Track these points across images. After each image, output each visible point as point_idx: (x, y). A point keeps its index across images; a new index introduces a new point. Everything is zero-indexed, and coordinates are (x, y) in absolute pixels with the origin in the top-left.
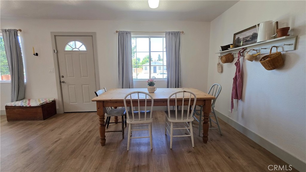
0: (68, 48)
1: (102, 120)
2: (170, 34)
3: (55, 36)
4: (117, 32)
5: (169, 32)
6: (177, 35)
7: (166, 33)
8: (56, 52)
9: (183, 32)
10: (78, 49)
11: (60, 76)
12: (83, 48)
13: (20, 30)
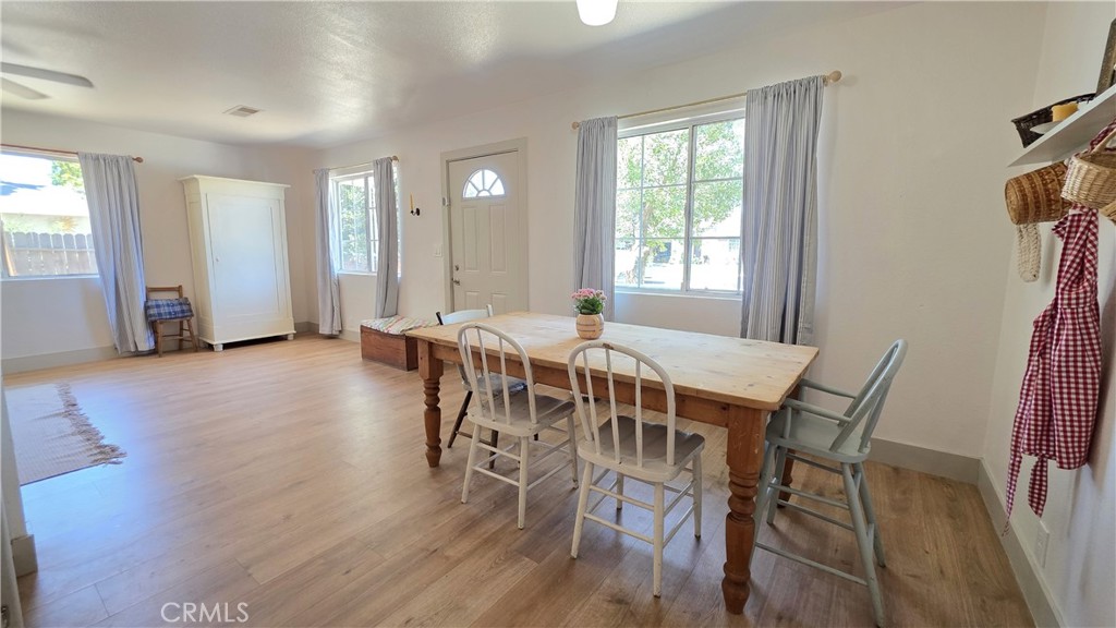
0: (470, 192)
1: (432, 392)
2: (770, 99)
3: (448, 162)
4: (575, 125)
5: (765, 92)
6: (801, 96)
7: (751, 96)
8: (448, 202)
9: (837, 76)
10: (488, 191)
11: (451, 267)
12: (499, 190)
13: (395, 158)
